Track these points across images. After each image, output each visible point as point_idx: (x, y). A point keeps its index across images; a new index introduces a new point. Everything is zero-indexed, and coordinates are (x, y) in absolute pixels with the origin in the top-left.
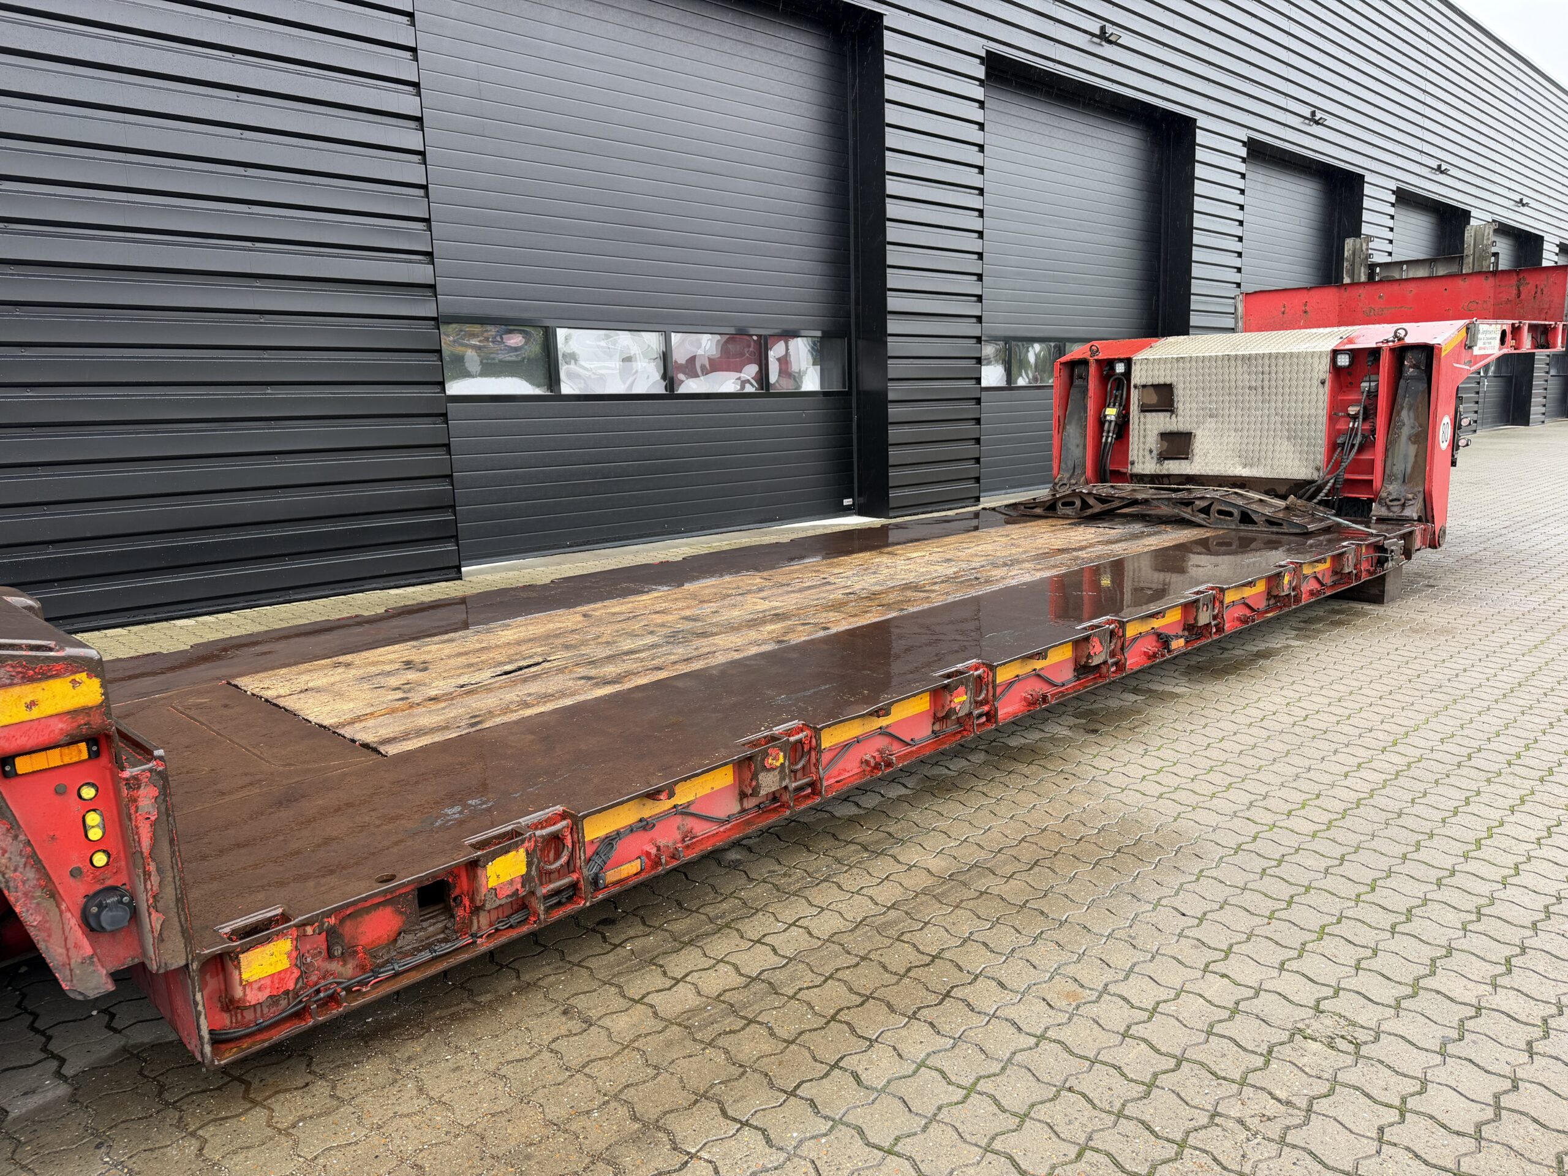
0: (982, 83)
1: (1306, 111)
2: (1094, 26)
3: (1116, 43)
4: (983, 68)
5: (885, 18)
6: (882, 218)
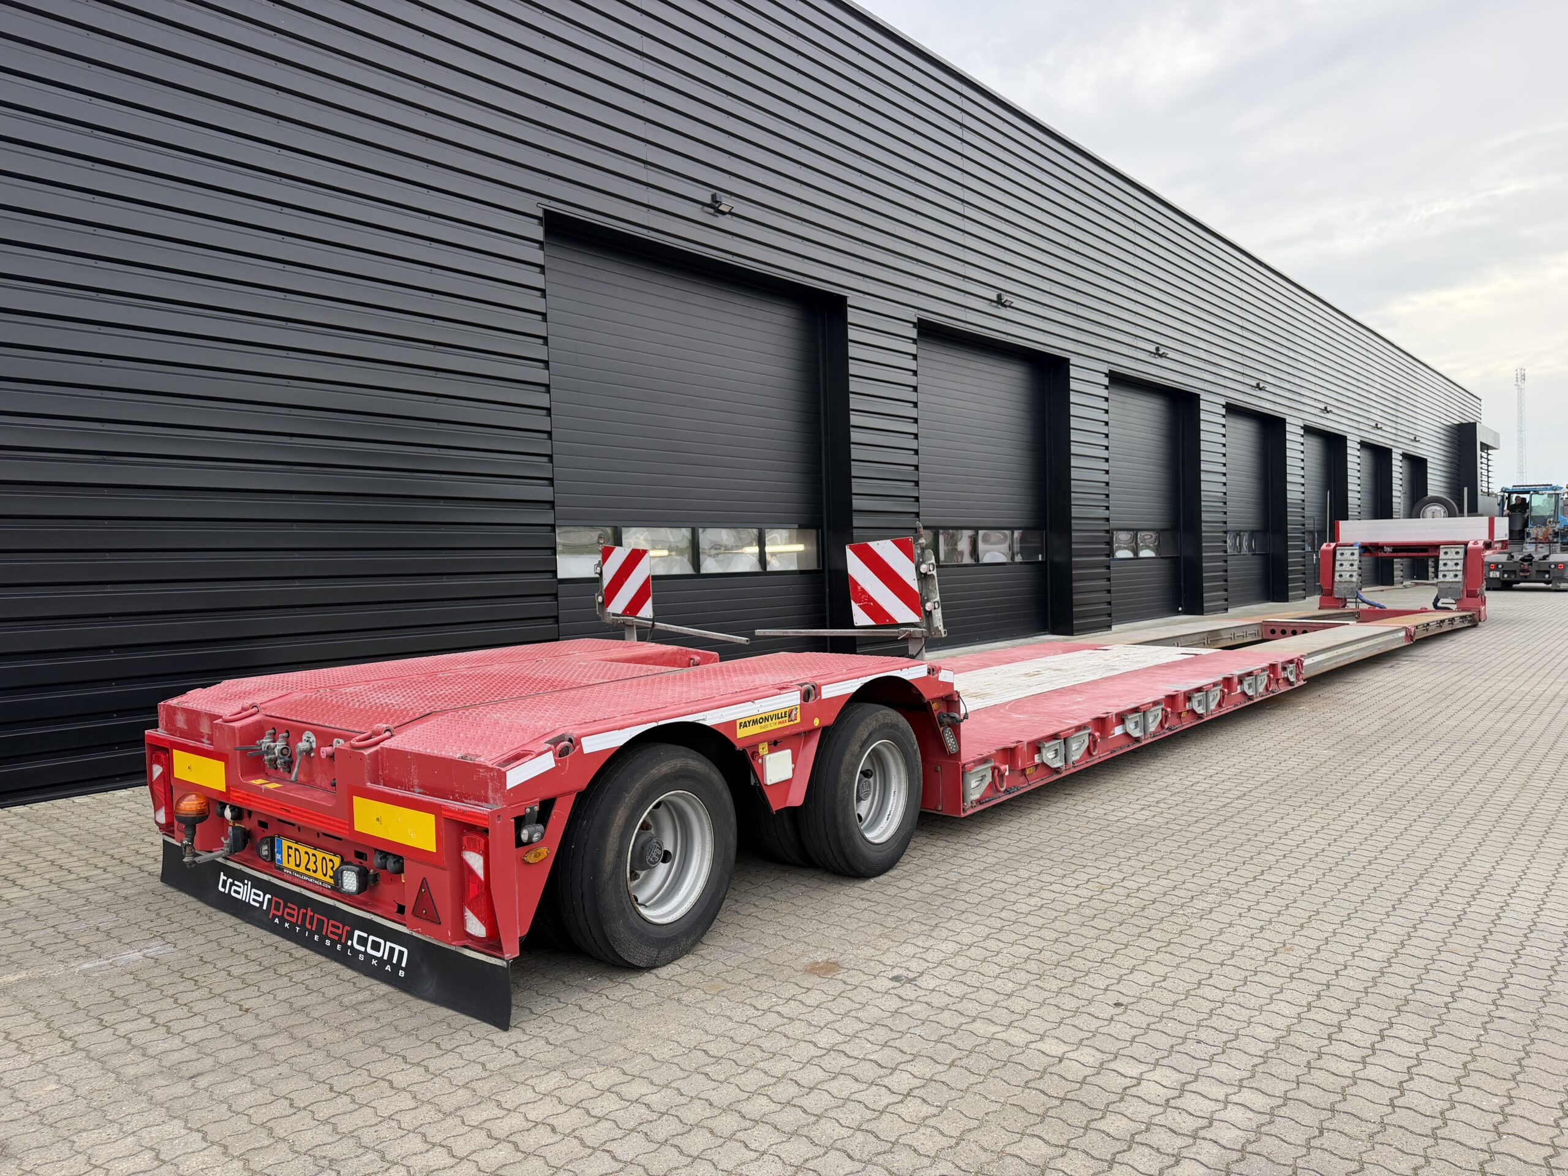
0: (915, 341)
1: (1152, 348)
2: (993, 294)
3: (1009, 306)
4: (915, 331)
5: (848, 300)
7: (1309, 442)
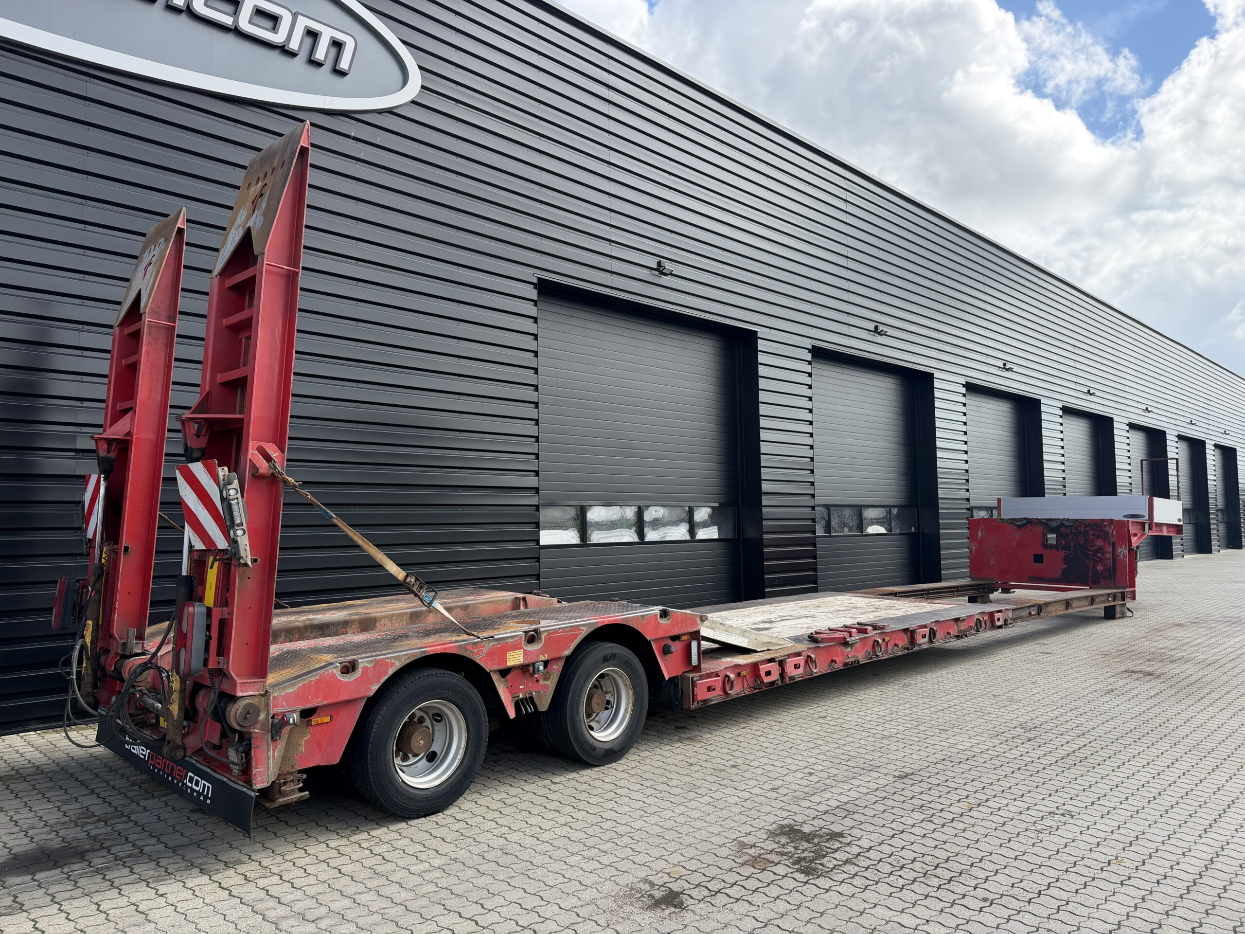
0: (810, 363)
1: (1001, 365)
2: (871, 326)
3: (885, 335)
4: (810, 355)
5: (759, 333)
6: (758, 440)
7: (1134, 436)
